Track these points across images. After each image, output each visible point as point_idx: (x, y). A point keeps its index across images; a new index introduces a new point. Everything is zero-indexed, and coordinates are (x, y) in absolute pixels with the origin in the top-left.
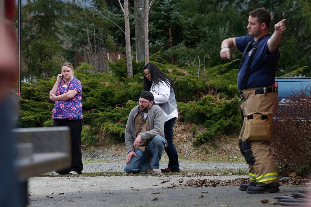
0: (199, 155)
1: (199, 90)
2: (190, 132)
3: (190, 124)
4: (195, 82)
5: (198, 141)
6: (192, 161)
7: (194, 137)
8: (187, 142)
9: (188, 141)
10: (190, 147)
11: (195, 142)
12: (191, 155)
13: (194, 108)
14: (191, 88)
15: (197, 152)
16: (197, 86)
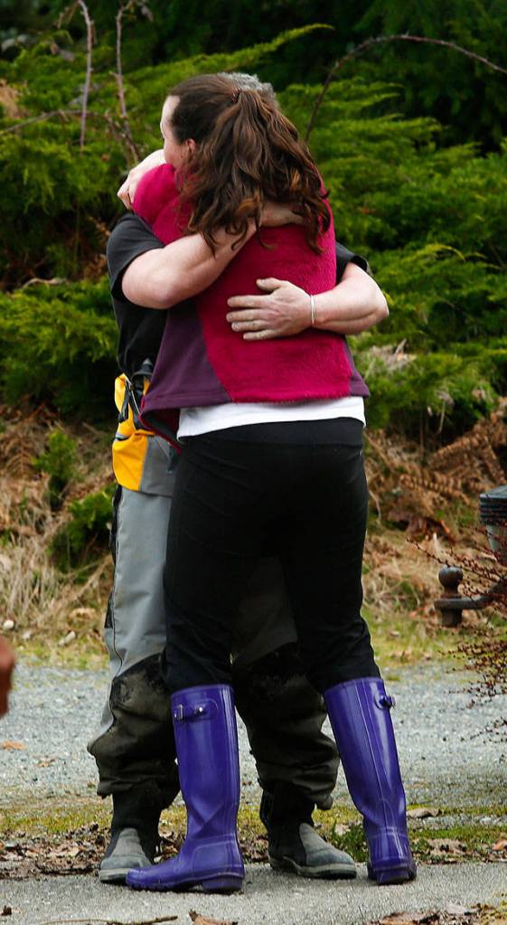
0: (84, 616)
1: (88, 208)
2: (35, 472)
3: (31, 419)
4: (62, 164)
5: (80, 535)
6: (46, 658)
7: (56, 506)
8: (16, 534)
9: (23, 530)
10: (37, 568)
11: (63, 537)
12: (40, 619)
13: (62, 328)
14: (38, 198)
15: (75, 597)
16: (75, 188)
